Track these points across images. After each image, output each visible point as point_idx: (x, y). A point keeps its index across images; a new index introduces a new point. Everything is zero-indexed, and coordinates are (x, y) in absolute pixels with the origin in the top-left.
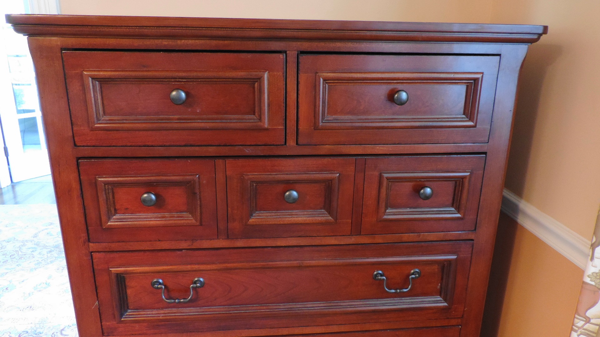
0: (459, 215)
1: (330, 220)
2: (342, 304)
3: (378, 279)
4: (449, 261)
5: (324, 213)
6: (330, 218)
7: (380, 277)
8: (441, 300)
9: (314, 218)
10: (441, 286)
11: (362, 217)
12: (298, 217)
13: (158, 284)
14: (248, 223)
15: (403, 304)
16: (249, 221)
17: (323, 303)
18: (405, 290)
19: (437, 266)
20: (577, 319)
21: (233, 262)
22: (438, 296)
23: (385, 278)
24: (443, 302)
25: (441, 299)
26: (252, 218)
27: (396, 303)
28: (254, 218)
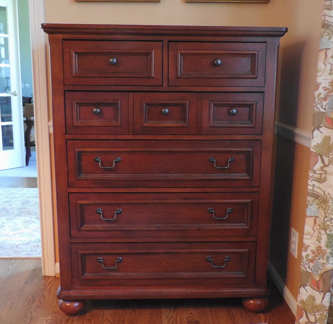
0: (252, 125)
4: (249, 152)
5: (182, 122)
6: (185, 124)
7: (212, 160)
9: (177, 124)
10: (246, 168)
11: (201, 125)
12: (169, 124)
16: (144, 124)
18: (226, 167)
19: (243, 155)
20: (310, 172)
21: (136, 148)
22: (245, 173)
23: (215, 160)
24: (248, 176)
28: (147, 123)
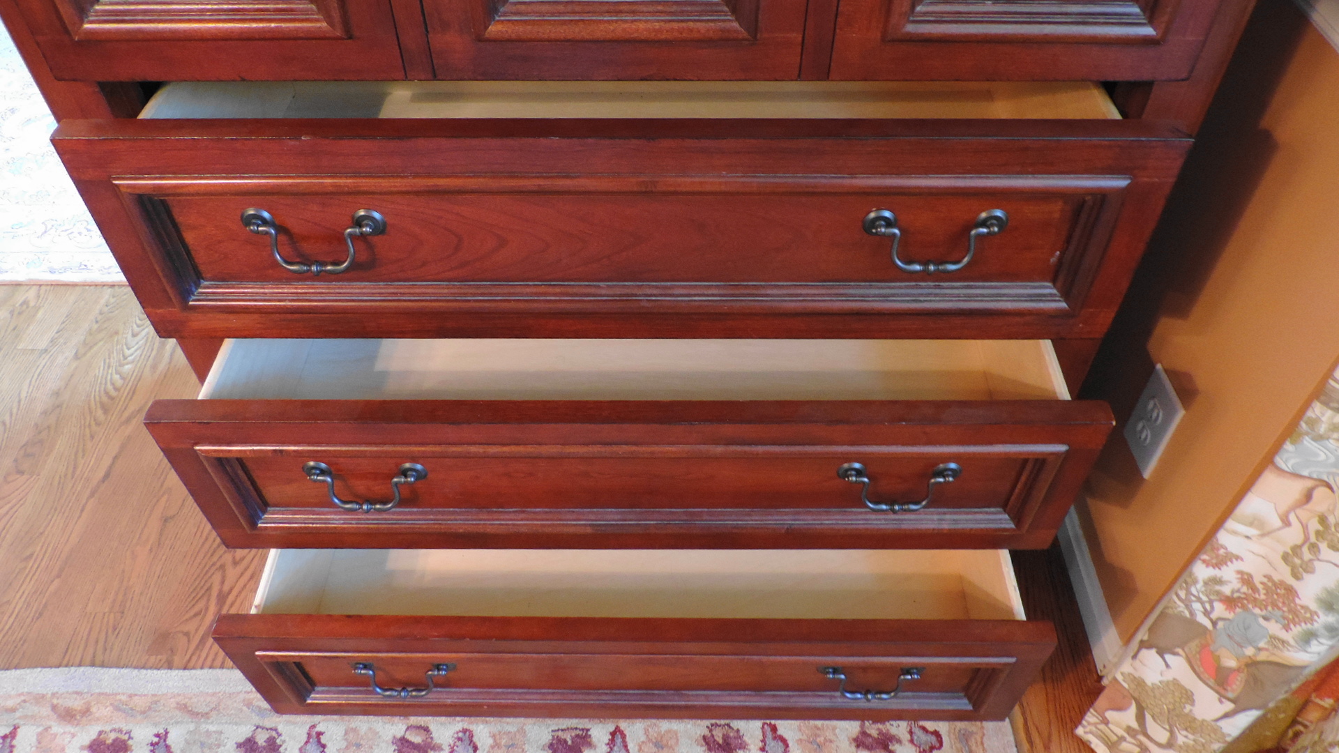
0: (1148, 31)
1: (736, 31)
2: (769, 292)
3: (877, 232)
4: (1102, 197)
5: (719, 8)
6: (736, 25)
7: (883, 230)
8: (1051, 295)
9: (684, 25)
10: (1060, 259)
11: (835, 24)
12: (635, 21)
13: (259, 222)
14: (487, 35)
15: (941, 299)
16: (486, 28)
17: (717, 286)
18: (952, 267)
19: (1060, 203)
21: (453, 175)
22: (1047, 281)
23: (896, 231)
24: (1057, 299)
25: (1054, 291)
26: (497, 18)
27: (921, 295)
28: (502, 21)
